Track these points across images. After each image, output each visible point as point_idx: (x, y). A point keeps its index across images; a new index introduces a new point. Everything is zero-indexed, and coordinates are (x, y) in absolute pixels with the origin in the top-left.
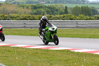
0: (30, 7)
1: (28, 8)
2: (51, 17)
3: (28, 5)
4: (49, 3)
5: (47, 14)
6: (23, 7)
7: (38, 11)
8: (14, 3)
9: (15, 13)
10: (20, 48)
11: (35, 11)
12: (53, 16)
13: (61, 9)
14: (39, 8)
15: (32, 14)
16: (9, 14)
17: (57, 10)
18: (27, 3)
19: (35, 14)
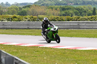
0: (58, 9)
1: (56, 9)
2: (79, 18)
3: (56, 6)
4: (77, 4)
5: (76, 15)
6: (52, 8)
7: (66, 13)
8: (43, 5)
9: (44, 14)
10: (48, 48)
11: (63, 13)
12: (81, 17)
13: (89, 10)
14: (68, 9)
15: (60, 16)
16: (38, 15)
17: (85, 12)
18: (55, 5)
19: (64, 15)
